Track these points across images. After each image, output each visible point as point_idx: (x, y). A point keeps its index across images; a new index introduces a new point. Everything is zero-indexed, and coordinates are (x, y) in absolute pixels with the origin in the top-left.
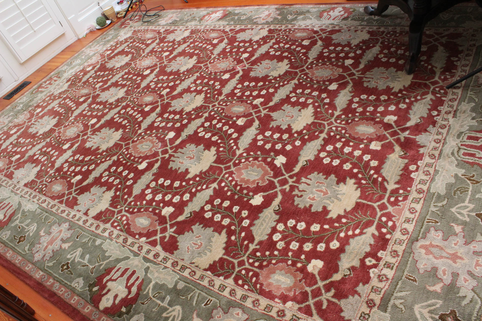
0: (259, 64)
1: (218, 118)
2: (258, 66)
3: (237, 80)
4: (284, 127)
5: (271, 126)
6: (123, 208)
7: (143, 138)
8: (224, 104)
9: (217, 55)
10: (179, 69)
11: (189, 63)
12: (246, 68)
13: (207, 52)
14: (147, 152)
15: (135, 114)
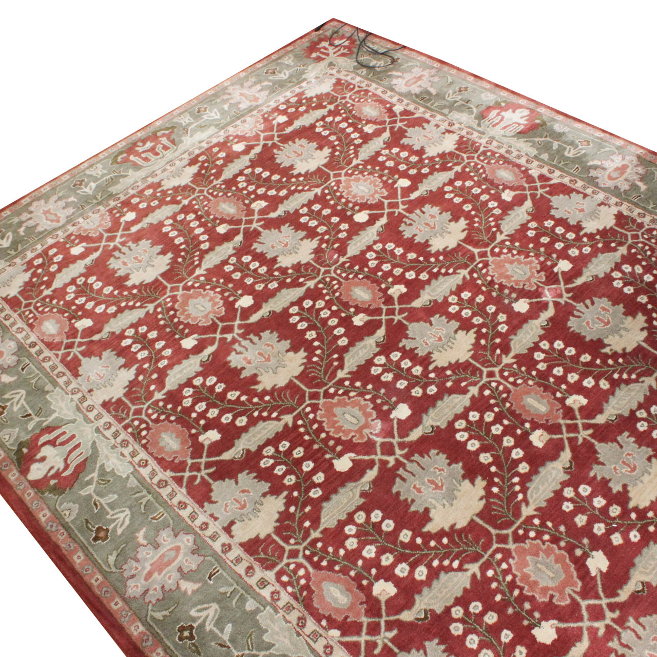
0: (588, 302)
1: (496, 409)
2: (587, 307)
3: (543, 328)
4: (615, 487)
5: (592, 474)
6: (301, 547)
7: (346, 393)
8: (511, 379)
9: (507, 238)
10: (427, 241)
11: (449, 233)
12: (562, 301)
13: (489, 218)
14: (353, 434)
15: (333, 322)
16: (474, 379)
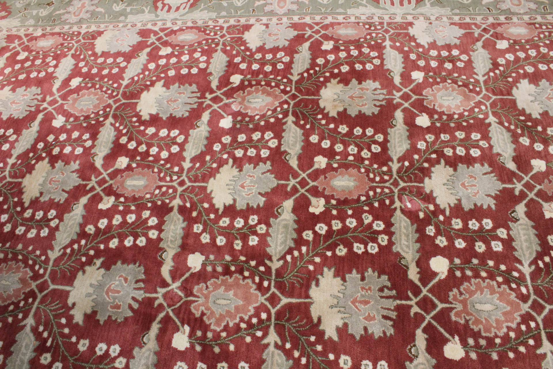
0: (136, 306)
2: (134, 299)
3: (163, 250)
4: (59, 164)
5: (78, 162)
8: (164, 189)
9: (265, 341)
10: (344, 279)
11: (332, 307)
12: (162, 291)
13: (308, 361)
14: (246, 94)
15: (339, 148)
16: (193, 173)
